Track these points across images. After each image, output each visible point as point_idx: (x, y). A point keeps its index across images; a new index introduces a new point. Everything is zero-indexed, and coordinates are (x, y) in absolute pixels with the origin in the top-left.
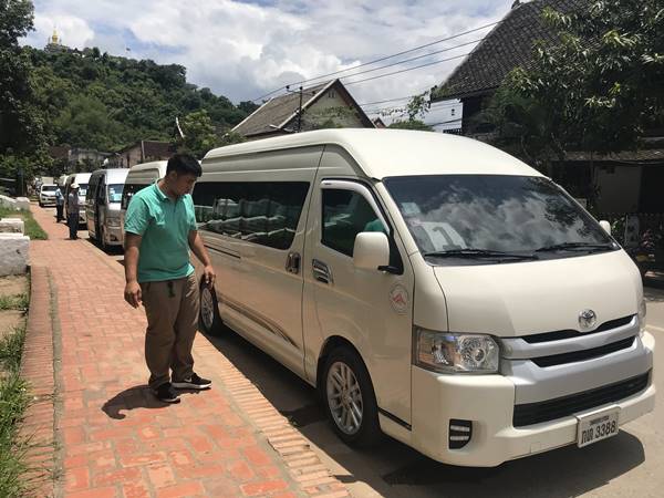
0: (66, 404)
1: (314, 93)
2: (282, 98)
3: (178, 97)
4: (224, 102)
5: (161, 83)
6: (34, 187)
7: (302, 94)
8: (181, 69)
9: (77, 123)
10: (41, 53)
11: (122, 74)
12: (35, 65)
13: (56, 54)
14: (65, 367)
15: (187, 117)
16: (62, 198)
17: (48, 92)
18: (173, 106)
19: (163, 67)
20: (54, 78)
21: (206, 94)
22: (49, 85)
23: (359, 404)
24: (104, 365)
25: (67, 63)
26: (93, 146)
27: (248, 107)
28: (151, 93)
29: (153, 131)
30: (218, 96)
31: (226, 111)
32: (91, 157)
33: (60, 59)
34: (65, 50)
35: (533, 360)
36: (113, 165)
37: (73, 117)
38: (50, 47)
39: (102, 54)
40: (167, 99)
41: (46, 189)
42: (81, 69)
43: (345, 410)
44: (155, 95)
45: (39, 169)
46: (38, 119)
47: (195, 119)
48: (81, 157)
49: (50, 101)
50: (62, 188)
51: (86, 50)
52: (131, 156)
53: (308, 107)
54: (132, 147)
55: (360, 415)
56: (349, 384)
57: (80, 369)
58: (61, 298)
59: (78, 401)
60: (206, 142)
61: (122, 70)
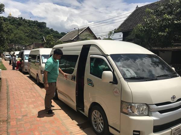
0: (11, 123)
1: (82, 30)
2: (73, 31)
3: (44, 31)
4: (57, 32)
5: (39, 27)
6: (3, 55)
7: (79, 30)
8: (45, 23)
9: (16, 37)
10: (6, 18)
11: (29, 24)
12: (4, 21)
13: (10, 19)
14: (11, 110)
15: (47, 36)
16: (11, 58)
17: (8, 29)
18: (43, 33)
19: (40, 23)
20: (10, 25)
21: (52, 30)
22: (8, 27)
23: (102, 123)
24: (23, 110)
25: (13, 21)
26: (20, 44)
27: (63, 34)
28: (37, 29)
29: (37, 40)
30: (55, 31)
31: (57, 35)
32: (19, 47)
33: (12, 20)
34: (13, 18)
35: (158, 111)
36: (26, 49)
37: (15, 36)
38: (9, 17)
39: (23, 19)
40: (41, 31)
41: (6, 55)
42: (17, 23)
43: (97, 125)
44: (38, 30)
45: (5, 50)
46: (5, 36)
47: (49, 37)
48: (17, 47)
49: (8, 31)
50: (11, 55)
51: (19, 18)
52: (31, 47)
53: (80, 34)
54: (31, 44)
55: (103, 127)
56: (99, 117)
57: (15, 111)
58: (10, 88)
59: (15, 122)
60: (52, 43)
61: (29, 23)
